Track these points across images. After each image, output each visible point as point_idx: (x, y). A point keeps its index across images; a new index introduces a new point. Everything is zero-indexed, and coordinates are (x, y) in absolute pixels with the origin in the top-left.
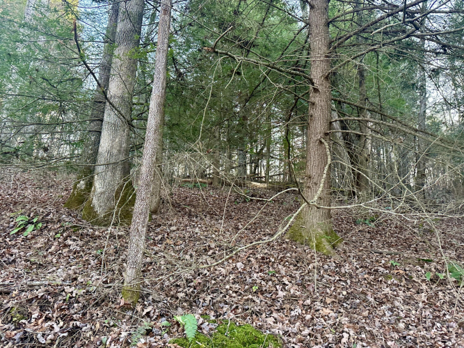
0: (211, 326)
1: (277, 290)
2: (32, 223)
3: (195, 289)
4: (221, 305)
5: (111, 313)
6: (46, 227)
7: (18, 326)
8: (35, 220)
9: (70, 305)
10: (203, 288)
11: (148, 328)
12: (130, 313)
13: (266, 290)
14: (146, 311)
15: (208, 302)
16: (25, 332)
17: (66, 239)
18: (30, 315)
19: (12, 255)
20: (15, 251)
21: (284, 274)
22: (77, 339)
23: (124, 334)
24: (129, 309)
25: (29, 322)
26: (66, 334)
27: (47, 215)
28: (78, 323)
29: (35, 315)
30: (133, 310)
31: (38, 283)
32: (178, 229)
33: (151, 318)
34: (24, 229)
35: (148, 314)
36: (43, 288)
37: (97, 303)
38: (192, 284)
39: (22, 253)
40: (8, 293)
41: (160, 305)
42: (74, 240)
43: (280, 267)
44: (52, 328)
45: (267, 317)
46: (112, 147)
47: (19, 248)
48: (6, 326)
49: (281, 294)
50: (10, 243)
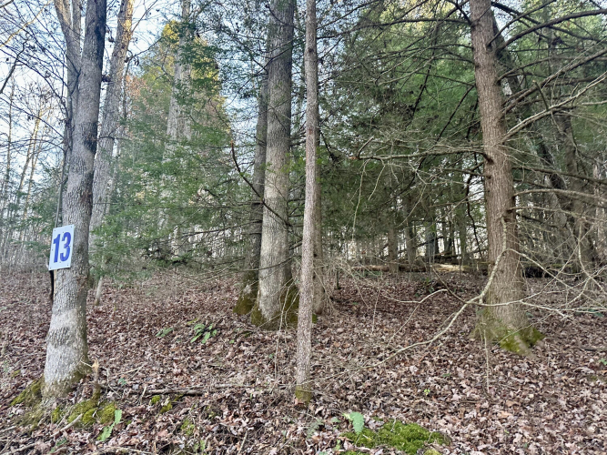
0: (377, 424)
1: (452, 394)
2: (208, 331)
3: (364, 392)
4: (392, 408)
5: (288, 412)
6: (221, 333)
7: (214, 421)
8: (210, 328)
9: (252, 405)
10: (373, 391)
11: (321, 424)
12: (303, 412)
13: (440, 394)
14: (318, 410)
15: (378, 405)
16: (220, 426)
17: (239, 345)
18: (221, 413)
19: (196, 362)
20: (198, 358)
21: (463, 377)
22: (262, 433)
23: (300, 429)
24: (303, 408)
25: (222, 418)
26: (252, 428)
27: (220, 322)
28: (261, 420)
29: (226, 412)
30: (306, 409)
31: (223, 385)
32: (345, 331)
33: (323, 417)
34: (202, 337)
35: (320, 412)
36: (229, 390)
37: (274, 403)
38: (361, 387)
39: (204, 360)
40: (200, 395)
41: (331, 405)
42: (247, 346)
43: (458, 369)
44: (240, 423)
45: (438, 419)
46: (273, 250)
47: (200, 355)
48: (205, 421)
49: (456, 397)
50: (192, 351)
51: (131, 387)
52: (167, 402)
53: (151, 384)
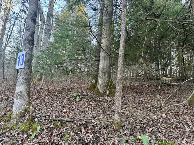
0: (154, 142)
1: (185, 128)
2: (78, 96)
3: (144, 125)
4: (157, 133)
5: (110, 132)
6: (83, 97)
7: (78, 134)
8: (79, 95)
9: (95, 128)
10: (147, 124)
11: (127, 140)
12: (118, 133)
13: (179, 127)
14: (124, 132)
15: (150, 131)
16: (80, 137)
17: (90, 102)
18: (81, 131)
19: (73, 108)
20: (74, 106)
21: (188, 120)
22: (99, 141)
24: (117, 131)
25: (81, 133)
26: (94, 139)
27: (83, 93)
28: (98, 135)
29: (83, 131)
30: (119, 131)
31: (83, 118)
32: (133, 99)
33: (127, 136)
34: (76, 98)
35: (125, 134)
36: (85, 121)
37: (104, 128)
38: (142, 122)
39: (76, 107)
40: (73, 122)
41: (130, 130)
42: (93, 102)
43: (185, 117)
44: (89, 136)
45: (181, 140)
46: (104, 66)
47: (75, 105)
48: (74, 134)
49: (188, 129)
50: (72, 103)
51: (45, 117)
52: (59, 124)
53: (53, 116)
